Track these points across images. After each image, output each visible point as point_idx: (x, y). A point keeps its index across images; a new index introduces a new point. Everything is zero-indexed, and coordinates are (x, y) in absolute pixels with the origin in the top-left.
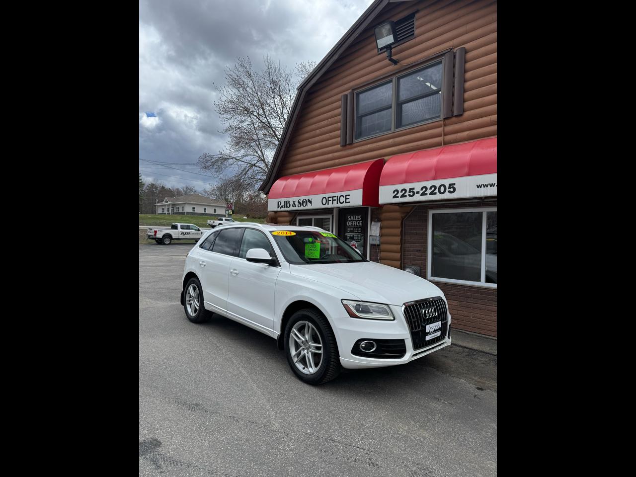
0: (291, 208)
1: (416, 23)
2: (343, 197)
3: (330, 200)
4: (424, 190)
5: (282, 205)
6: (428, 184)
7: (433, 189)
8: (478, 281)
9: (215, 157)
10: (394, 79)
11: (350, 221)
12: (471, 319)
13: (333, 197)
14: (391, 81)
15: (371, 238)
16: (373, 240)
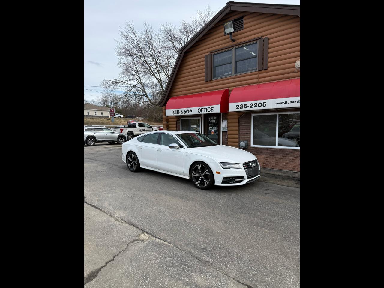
0: (180, 114)
1: (244, 22)
2: (210, 108)
3: (203, 110)
4: (251, 105)
5: (174, 112)
6: (254, 102)
7: (256, 104)
8: (275, 146)
10: (233, 49)
11: (210, 120)
12: (272, 163)
13: (204, 108)
14: (232, 50)
15: (223, 128)
16: (224, 129)
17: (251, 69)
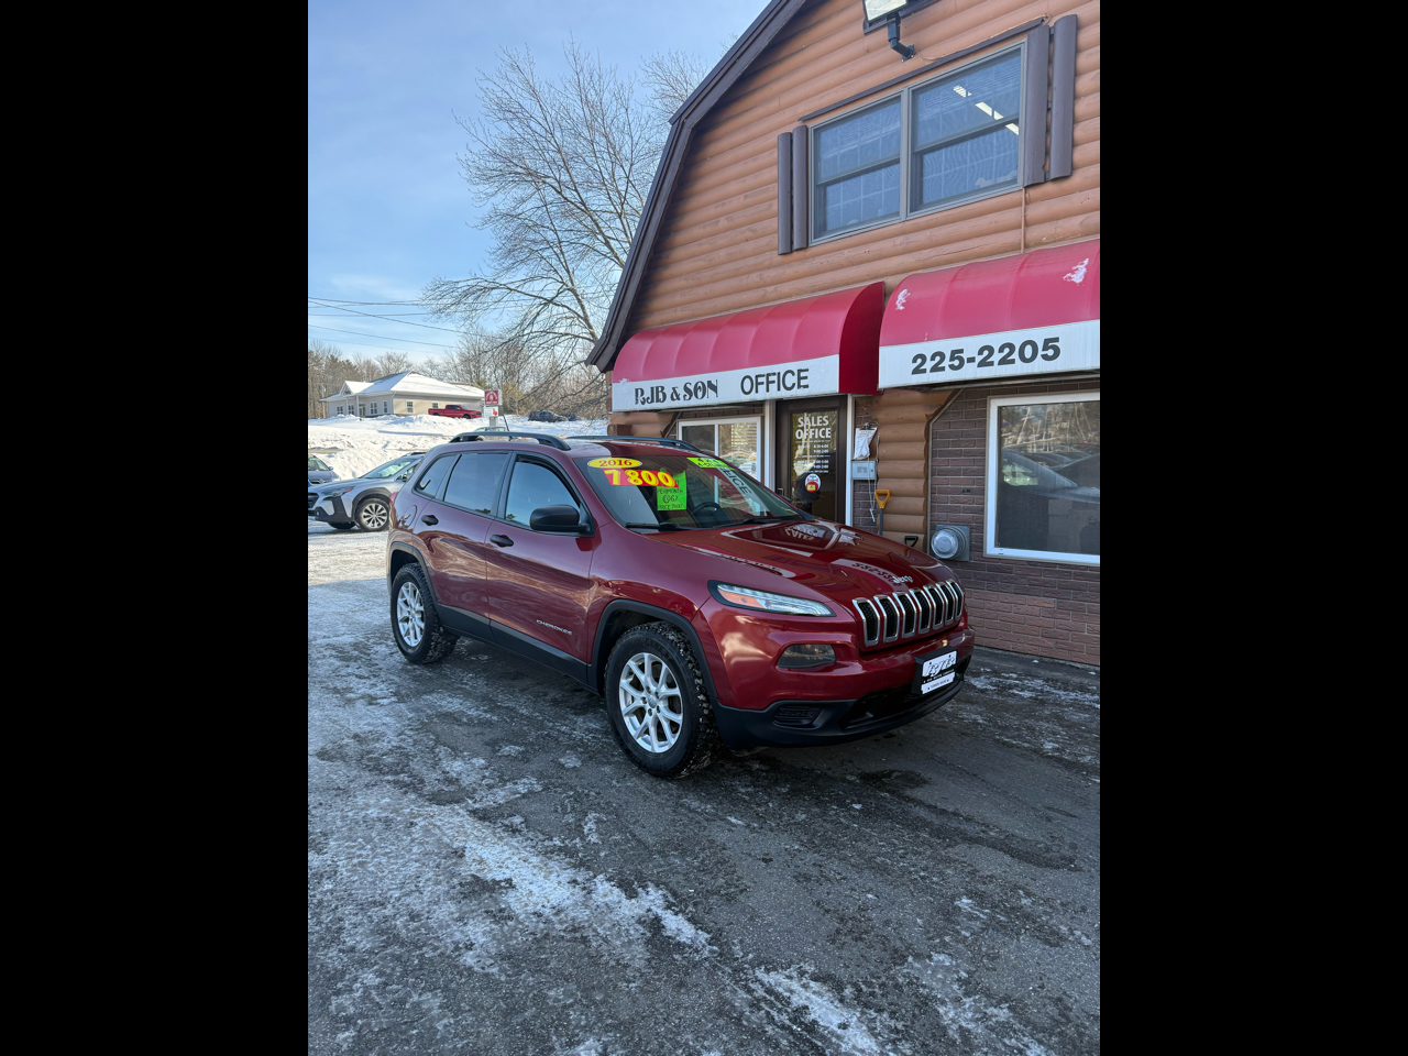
0: (669, 404)
2: (793, 374)
3: (762, 383)
4: (986, 353)
5: (645, 396)
6: (996, 339)
7: (1007, 350)
9: (460, 285)
10: (904, 91)
11: (802, 428)
13: (768, 375)
14: (898, 98)
15: (855, 465)
16: (859, 469)
17: (989, 183)
